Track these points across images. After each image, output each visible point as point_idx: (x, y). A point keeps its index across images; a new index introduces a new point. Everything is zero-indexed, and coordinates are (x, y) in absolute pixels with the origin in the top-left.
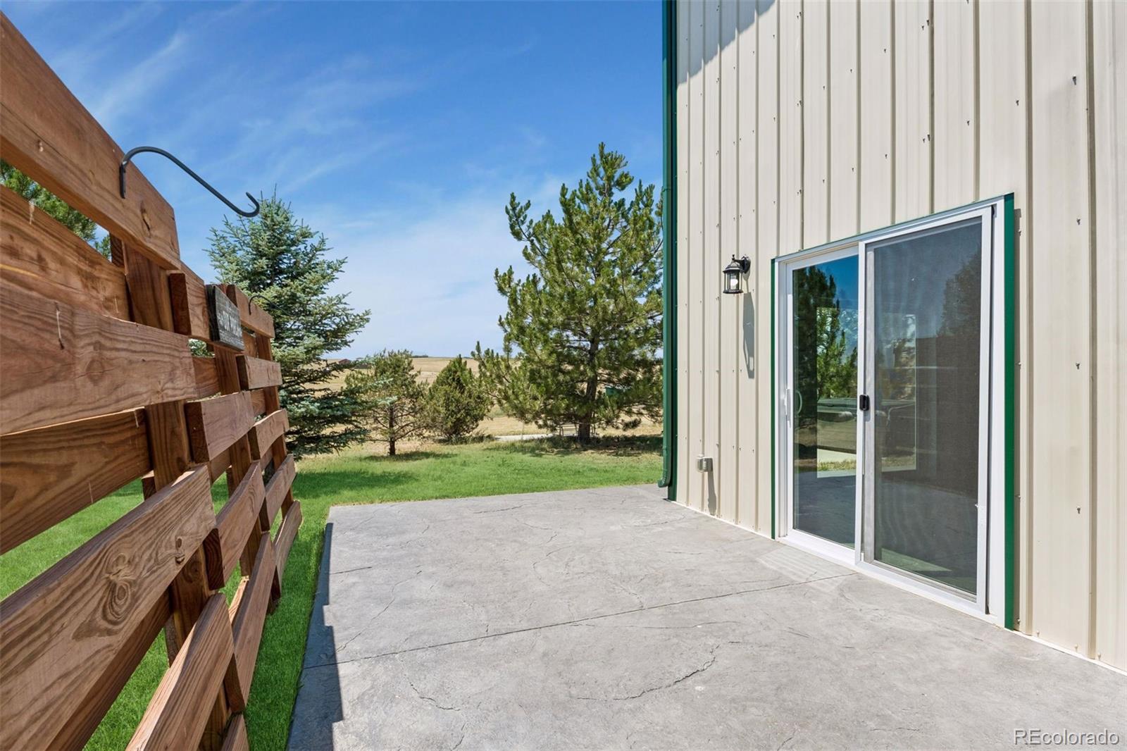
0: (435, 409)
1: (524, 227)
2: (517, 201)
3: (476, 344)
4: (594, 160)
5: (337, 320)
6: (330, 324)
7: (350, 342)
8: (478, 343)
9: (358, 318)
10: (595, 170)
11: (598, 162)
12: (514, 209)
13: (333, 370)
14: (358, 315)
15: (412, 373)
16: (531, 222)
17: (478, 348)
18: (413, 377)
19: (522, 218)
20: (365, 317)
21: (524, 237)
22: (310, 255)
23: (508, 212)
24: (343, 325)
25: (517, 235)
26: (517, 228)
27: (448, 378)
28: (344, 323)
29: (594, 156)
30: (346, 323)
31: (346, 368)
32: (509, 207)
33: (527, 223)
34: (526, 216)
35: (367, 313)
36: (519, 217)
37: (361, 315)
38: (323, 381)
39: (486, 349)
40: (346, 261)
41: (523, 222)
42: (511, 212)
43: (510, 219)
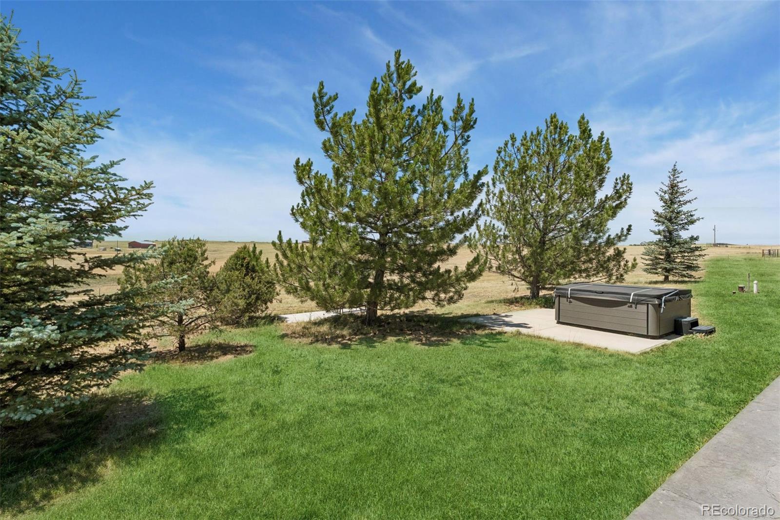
0: (233, 302)
1: (328, 118)
2: (324, 90)
3: (278, 234)
4: (388, 66)
5: (99, 195)
6: (86, 202)
7: (121, 229)
8: (280, 232)
9: (134, 193)
10: (390, 76)
11: (393, 68)
12: (321, 97)
13: (97, 267)
14: (133, 188)
15: (206, 263)
16: (336, 115)
17: (280, 237)
18: (206, 267)
19: (328, 108)
20: (145, 192)
21: (327, 128)
22: (57, 102)
23: (314, 99)
24: (109, 203)
25: (321, 124)
26: (321, 118)
27: (236, 264)
28: (110, 200)
29: (389, 62)
30: (116, 200)
31: (117, 264)
32: (317, 95)
33: (332, 115)
34: (333, 107)
35: (148, 186)
36: (325, 106)
37: (137, 187)
38: (78, 282)
39: (288, 239)
40: (116, 114)
41: (329, 112)
42: (317, 100)
43: (316, 106)
